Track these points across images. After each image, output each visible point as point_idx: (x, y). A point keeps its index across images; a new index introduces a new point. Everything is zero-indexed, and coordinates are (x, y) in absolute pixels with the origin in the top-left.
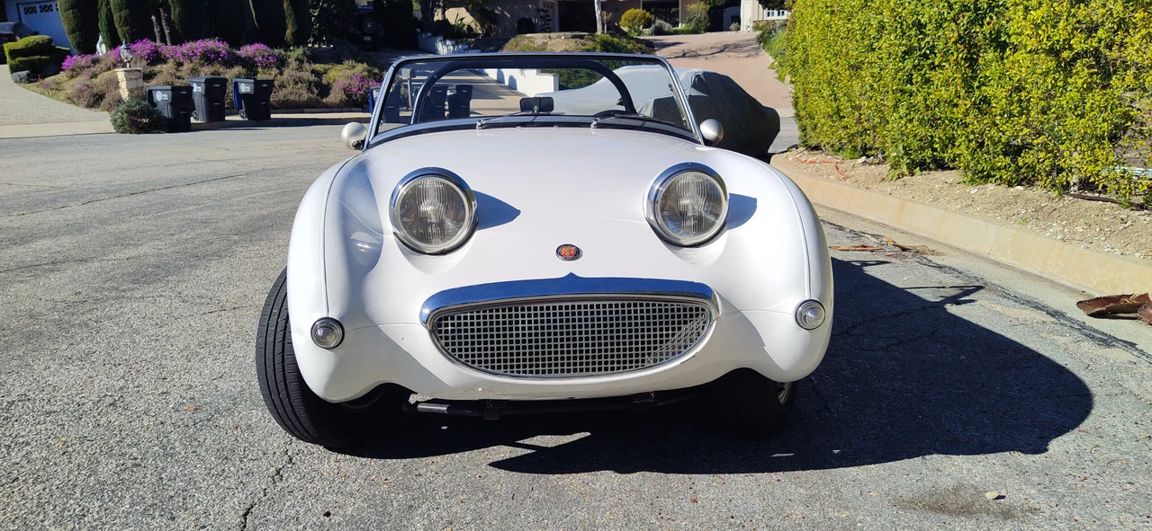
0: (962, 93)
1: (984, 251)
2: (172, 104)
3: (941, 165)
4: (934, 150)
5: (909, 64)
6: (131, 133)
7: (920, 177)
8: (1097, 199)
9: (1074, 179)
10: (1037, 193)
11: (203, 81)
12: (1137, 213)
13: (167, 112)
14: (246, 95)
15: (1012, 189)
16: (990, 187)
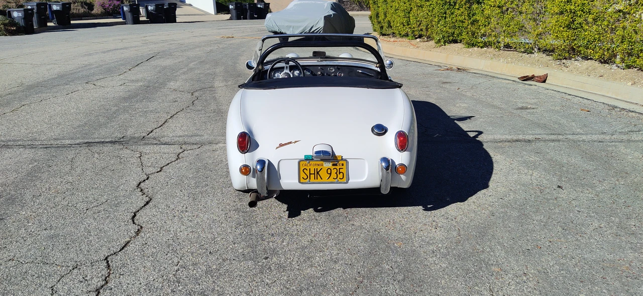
0: (467, 18)
1: (481, 68)
2: (24, 18)
3: (455, 42)
4: (453, 37)
5: (446, 7)
6: (6, 35)
7: (448, 46)
8: (511, 51)
9: (502, 45)
10: (491, 50)
11: (35, 4)
12: (524, 54)
13: (22, 23)
14: (57, 11)
15: (483, 49)
16: (476, 48)
